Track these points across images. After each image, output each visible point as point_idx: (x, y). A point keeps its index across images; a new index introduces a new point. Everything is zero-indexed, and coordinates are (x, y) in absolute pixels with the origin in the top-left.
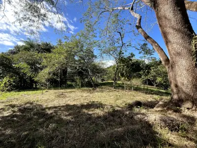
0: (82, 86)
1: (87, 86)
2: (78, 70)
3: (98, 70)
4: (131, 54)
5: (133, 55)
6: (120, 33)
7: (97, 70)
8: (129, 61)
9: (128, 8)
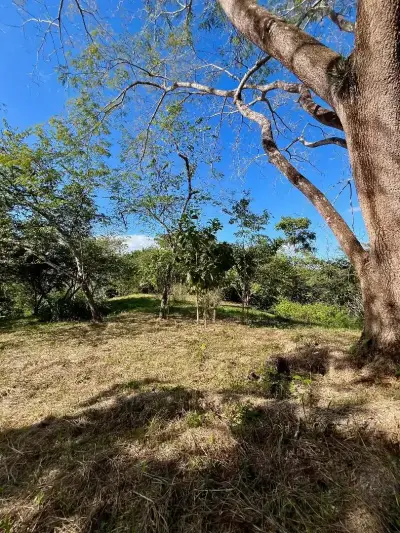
0: (44, 316)
1: (63, 317)
2: (31, 258)
3: (103, 260)
4: (214, 224)
5: (216, 226)
6: (186, 159)
7: (102, 263)
8: (206, 242)
9: (224, 93)
